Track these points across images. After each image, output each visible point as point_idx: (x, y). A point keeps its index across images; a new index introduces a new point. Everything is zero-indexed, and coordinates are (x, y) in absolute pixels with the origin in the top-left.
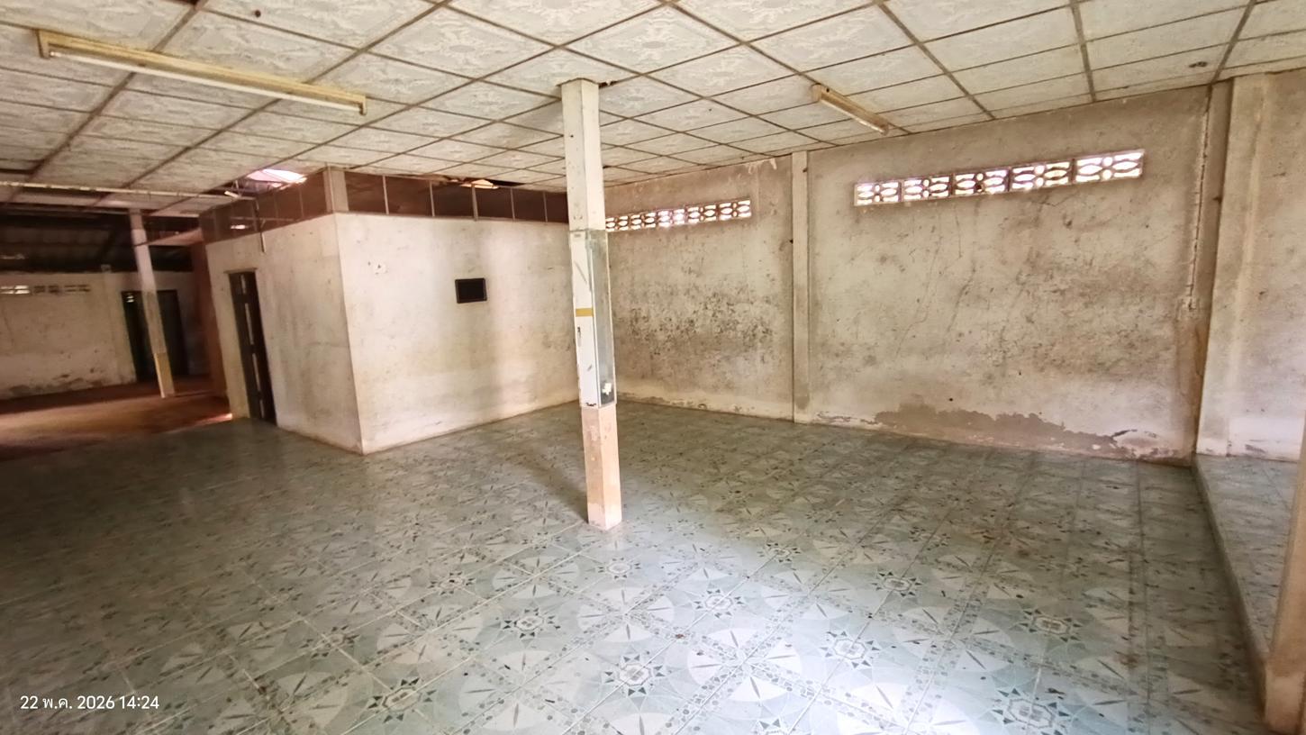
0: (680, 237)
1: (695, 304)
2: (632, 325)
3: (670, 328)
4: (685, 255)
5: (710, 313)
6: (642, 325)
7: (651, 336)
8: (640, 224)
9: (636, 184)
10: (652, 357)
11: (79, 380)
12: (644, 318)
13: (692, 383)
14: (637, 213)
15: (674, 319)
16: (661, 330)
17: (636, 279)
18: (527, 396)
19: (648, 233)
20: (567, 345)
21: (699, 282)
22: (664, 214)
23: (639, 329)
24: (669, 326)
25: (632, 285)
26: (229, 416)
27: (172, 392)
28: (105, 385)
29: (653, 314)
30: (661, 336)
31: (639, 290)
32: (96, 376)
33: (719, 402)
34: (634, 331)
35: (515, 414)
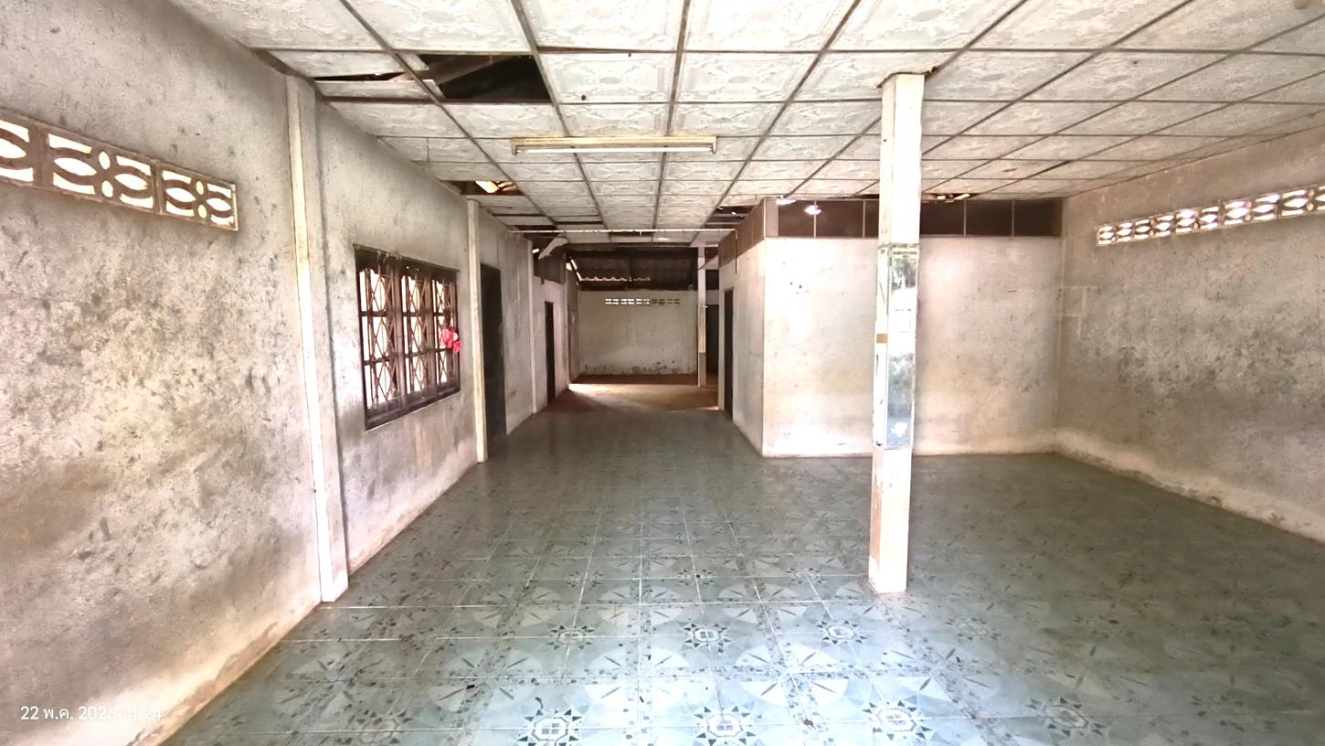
0: (1207, 249)
1: (1222, 347)
2: (1119, 369)
3: (1174, 378)
4: (1213, 274)
5: (1244, 363)
6: (1134, 370)
7: (1145, 386)
8: (1147, 233)
9: (1148, 177)
10: (1142, 416)
11: (665, 367)
12: (1137, 360)
13: (1201, 461)
14: (1146, 217)
15: (1183, 367)
16: (1160, 380)
17: (1133, 308)
18: (955, 436)
19: (1159, 243)
20: (1024, 385)
21: (1232, 314)
22: (1187, 216)
23: (1128, 376)
24: (1173, 376)
25: (1126, 314)
26: (717, 408)
27: (705, 384)
28: (679, 373)
29: (1151, 355)
30: (1160, 389)
31: (1135, 323)
32: (675, 366)
33: (1240, 500)
34: (1120, 377)
35: (937, 453)
